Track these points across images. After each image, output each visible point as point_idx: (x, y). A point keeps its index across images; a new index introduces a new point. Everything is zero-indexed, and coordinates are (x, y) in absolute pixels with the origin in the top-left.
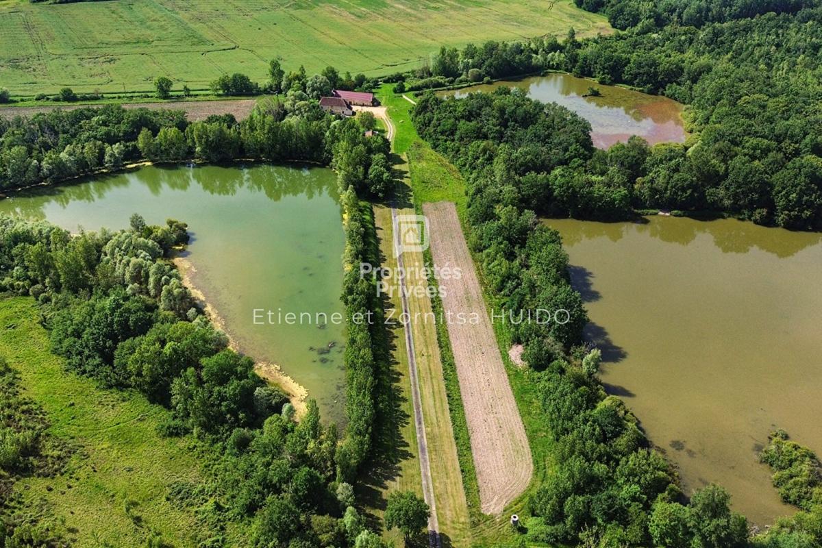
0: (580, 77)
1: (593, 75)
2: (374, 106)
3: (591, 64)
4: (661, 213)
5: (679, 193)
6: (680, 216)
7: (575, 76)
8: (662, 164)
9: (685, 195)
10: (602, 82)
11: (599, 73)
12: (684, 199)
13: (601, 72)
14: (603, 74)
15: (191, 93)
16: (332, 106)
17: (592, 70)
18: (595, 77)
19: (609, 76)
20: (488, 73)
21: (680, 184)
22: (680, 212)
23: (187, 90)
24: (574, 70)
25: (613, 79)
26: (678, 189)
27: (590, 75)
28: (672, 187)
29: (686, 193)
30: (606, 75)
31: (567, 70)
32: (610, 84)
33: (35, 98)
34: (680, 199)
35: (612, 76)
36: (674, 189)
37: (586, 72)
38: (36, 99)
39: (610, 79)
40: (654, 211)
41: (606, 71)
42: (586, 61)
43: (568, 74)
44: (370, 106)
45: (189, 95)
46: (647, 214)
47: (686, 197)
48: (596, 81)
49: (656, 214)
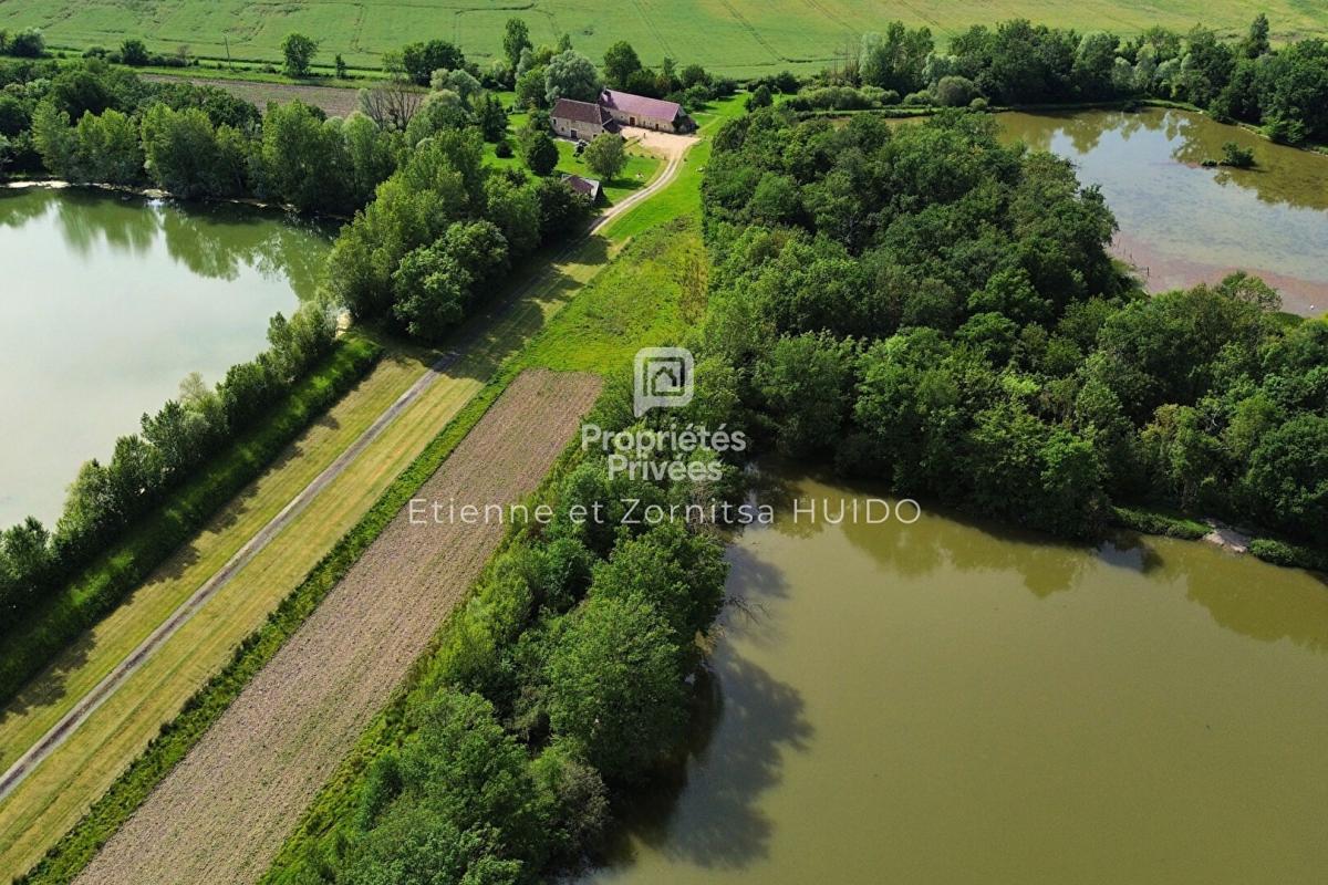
0: (1225, 122)
1: (1262, 120)
2: (678, 132)
3: (1259, 91)
4: (1214, 537)
5: (1285, 486)
6: (1281, 562)
7: (1214, 119)
8: (1278, 373)
9: (1305, 495)
10: (1279, 139)
11: (1274, 113)
12: (1298, 510)
13: (1280, 113)
14: (1283, 119)
15: (349, 73)
16: (573, 121)
17: (1260, 105)
18: (1264, 124)
19: (1299, 124)
20: (987, 90)
21: (1294, 453)
22: (1284, 549)
23: (341, 65)
24: (1213, 102)
25: (1308, 131)
26: (1283, 470)
27: (1254, 118)
28: (1265, 459)
29: (1311, 490)
30: (1292, 121)
31: (1200, 104)
32: (1299, 145)
33: (82, 54)
34: (1287, 507)
35: (1307, 124)
36: (1268, 468)
37: (1244, 111)
38: (84, 56)
39: (1300, 130)
40: (1193, 526)
41: (1294, 110)
42: (1248, 82)
43: (1201, 112)
44: (669, 132)
45: (344, 77)
46: (1161, 532)
47: (1309, 505)
48: (1264, 132)
49: (1196, 537)
